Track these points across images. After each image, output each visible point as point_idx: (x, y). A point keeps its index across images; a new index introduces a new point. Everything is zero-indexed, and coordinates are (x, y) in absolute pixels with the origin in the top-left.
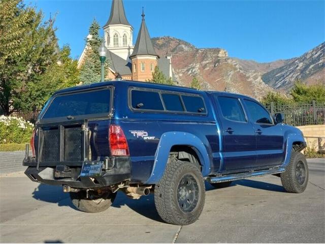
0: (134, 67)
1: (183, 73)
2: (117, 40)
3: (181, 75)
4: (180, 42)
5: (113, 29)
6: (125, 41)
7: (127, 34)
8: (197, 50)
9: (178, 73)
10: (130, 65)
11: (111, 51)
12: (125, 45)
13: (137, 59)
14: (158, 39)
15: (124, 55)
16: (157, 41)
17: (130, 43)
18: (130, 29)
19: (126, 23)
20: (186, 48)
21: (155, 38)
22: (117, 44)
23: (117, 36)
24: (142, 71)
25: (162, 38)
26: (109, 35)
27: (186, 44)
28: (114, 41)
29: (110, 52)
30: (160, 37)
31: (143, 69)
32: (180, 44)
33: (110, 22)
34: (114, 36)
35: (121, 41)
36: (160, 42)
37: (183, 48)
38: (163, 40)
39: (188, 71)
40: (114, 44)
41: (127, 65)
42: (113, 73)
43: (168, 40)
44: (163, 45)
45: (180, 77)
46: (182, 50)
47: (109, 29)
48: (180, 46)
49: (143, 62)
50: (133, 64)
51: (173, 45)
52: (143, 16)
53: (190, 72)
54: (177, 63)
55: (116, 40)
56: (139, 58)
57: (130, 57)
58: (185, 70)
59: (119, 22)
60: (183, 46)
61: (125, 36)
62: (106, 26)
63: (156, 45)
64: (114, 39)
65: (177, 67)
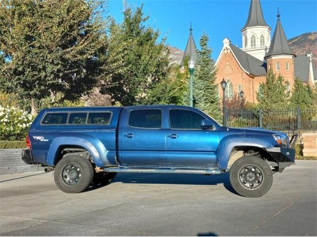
0: (269, 67)
2: (255, 42)
5: (250, 31)
6: (262, 41)
7: (264, 35)
10: (265, 65)
11: (247, 52)
12: (262, 46)
13: (272, 60)
14: (310, 34)
15: (260, 56)
16: (309, 36)
17: (268, 44)
18: (267, 29)
19: (264, 24)
21: (307, 33)
22: (255, 45)
23: (254, 38)
24: (277, 71)
25: (314, 33)
26: (246, 38)
28: (252, 43)
29: (246, 54)
31: (278, 69)
33: (248, 24)
34: (252, 38)
35: (258, 42)
36: (312, 38)
38: (315, 35)
40: (252, 46)
41: (262, 66)
42: (247, 74)
47: (247, 32)
49: (278, 62)
50: (268, 64)
52: (278, 16)
56: (274, 58)
57: (266, 58)
59: (257, 24)
61: (262, 36)
62: (244, 29)
63: (308, 40)
64: (252, 41)
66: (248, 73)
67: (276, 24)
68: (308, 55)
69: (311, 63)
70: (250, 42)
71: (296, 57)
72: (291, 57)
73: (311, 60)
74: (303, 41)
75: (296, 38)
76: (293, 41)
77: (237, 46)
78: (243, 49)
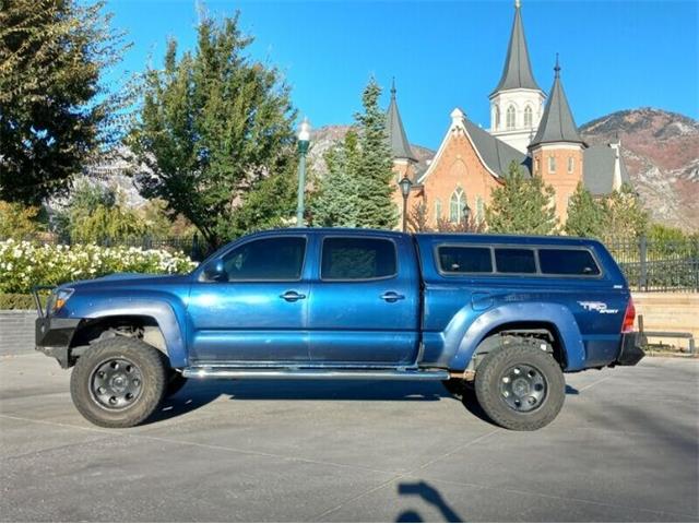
0: (535, 165)
1: (679, 177)
2: (514, 117)
3: (673, 180)
4: (673, 117)
5: (507, 99)
6: (528, 118)
7: (532, 107)
9: (668, 177)
10: (528, 162)
11: (501, 138)
12: (527, 126)
13: (541, 151)
14: (628, 113)
15: (521, 144)
16: (626, 118)
17: (536, 123)
18: (538, 95)
19: (532, 85)
20: (684, 129)
21: (621, 112)
22: (513, 125)
23: (514, 110)
24: (550, 172)
25: (635, 112)
26: (498, 110)
27: (685, 121)
28: (508, 120)
29: (497, 140)
30: (633, 110)
31: (553, 169)
32: (671, 122)
33: (504, 85)
34: (508, 111)
35: (520, 119)
36: (632, 119)
37: (678, 129)
38: (637, 114)
39: (689, 172)
40: (508, 125)
41: (524, 163)
42: (495, 178)
43: (649, 115)
44: (638, 125)
45: (671, 185)
46: (676, 132)
47: (499, 99)
48: (673, 124)
49: (553, 156)
50: (534, 160)
51: (658, 123)
52: (557, 69)
53: (693, 174)
54: (667, 157)
55: (511, 118)
56: (545, 148)
57: (530, 148)
58: (683, 170)
59: (520, 84)
60: (679, 125)
61: (528, 109)
62: (495, 94)
63: (624, 125)
64: (508, 116)
65: (666, 165)
66: (497, 176)
67: (552, 85)
68: (614, 146)
69: (617, 161)
70: (505, 119)
71: (587, 147)
72: (577, 147)
73: (618, 154)
74: (613, 125)
75: (603, 119)
76: (597, 125)
77: (480, 126)
78: (493, 131)
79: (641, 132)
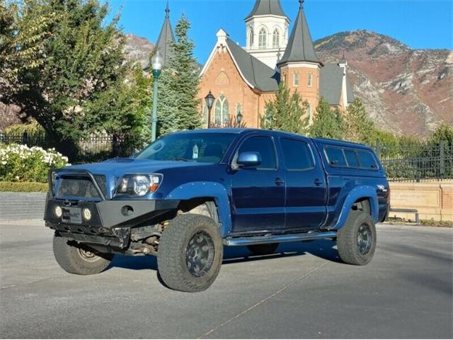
0: (283, 78)
1: (386, 89)
2: (265, 38)
3: (382, 91)
4: (384, 39)
5: (259, 22)
6: (276, 39)
7: (279, 30)
8: (411, 52)
9: (378, 88)
10: (277, 76)
11: (253, 55)
12: (276, 46)
13: (288, 68)
14: (347, 34)
15: (271, 62)
16: (346, 38)
17: (283, 44)
18: (284, 21)
19: (278, 11)
20: (392, 49)
21: (343, 33)
22: (264, 44)
23: (265, 33)
24: (294, 86)
25: (353, 33)
26: (252, 32)
27: (393, 42)
28: (260, 40)
29: (251, 56)
30: (351, 31)
31: (296, 83)
32: (382, 42)
33: (257, 10)
34: (260, 33)
35: (269, 40)
36: (350, 39)
37: (387, 49)
38: (355, 35)
39: (394, 84)
40: (260, 45)
41: (273, 77)
42: (251, 88)
43: (364, 36)
44: (356, 44)
45: (380, 95)
46: (385, 51)
47: (253, 22)
48: (384, 44)
49: (297, 73)
50: (282, 75)
51: (371, 43)
52: (301, 1)
53: (397, 87)
54: (377, 72)
55: (263, 39)
56: (291, 66)
57: (279, 65)
58: (389, 83)
59: (270, 11)
60: (388, 45)
61: (276, 32)
62: (249, 18)
63: (344, 44)
64: (260, 37)
65: (376, 78)
66: (253, 87)
67: (297, 15)
68: (342, 65)
69: (344, 77)
70: (258, 40)
71: (322, 66)
72: (315, 66)
73: (345, 72)
74: (336, 44)
75: (327, 39)
76: (323, 43)
77: (238, 44)
78: (247, 48)
79: (357, 50)
